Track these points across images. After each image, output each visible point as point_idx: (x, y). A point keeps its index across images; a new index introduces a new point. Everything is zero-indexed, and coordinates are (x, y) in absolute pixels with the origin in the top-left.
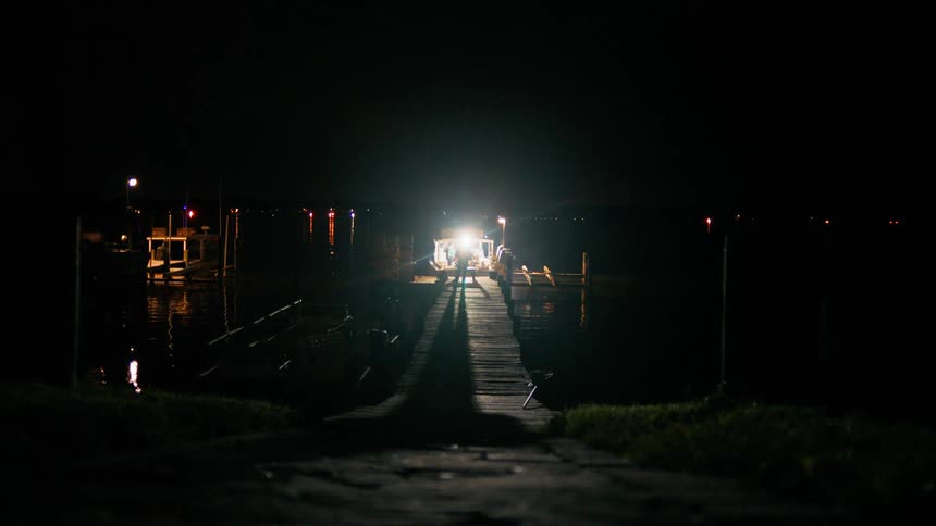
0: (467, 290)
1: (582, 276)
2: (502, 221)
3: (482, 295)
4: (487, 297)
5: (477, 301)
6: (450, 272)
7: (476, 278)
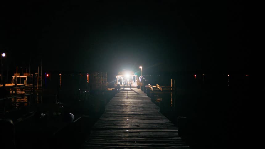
0: (128, 92)
1: (171, 88)
2: (141, 67)
3: (135, 93)
4: (138, 94)
5: (134, 96)
6: (122, 87)
7: (132, 88)
